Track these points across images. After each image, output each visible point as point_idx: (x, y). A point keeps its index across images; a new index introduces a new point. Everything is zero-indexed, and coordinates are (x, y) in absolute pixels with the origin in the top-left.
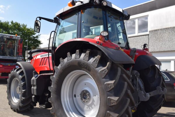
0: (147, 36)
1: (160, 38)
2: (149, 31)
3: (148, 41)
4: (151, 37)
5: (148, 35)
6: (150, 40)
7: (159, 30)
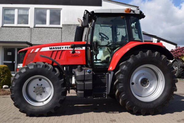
0: (60, 29)
1: (73, 33)
2: (63, 25)
3: (61, 34)
4: (64, 30)
5: (62, 28)
6: (63, 34)
7: (72, 25)
